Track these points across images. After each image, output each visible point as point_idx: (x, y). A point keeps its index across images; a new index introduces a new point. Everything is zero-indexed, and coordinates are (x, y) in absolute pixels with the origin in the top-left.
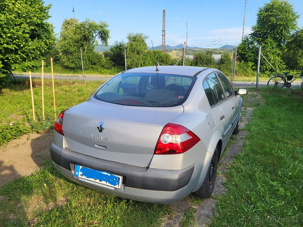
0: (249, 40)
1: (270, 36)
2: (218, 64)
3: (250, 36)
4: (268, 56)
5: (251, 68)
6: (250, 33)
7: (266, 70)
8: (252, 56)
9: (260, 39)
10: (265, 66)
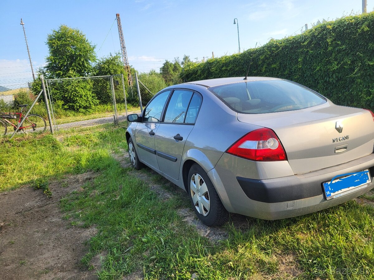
0: (46, 74)
1: (72, 69)
2: (13, 108)
3: (46, 69)
4: (78, 92)
5: (62, 107)
6: (45, 66)
7: (80, 107)
8: (57, 93)
9: (61, 73)
10: (78, 103)
